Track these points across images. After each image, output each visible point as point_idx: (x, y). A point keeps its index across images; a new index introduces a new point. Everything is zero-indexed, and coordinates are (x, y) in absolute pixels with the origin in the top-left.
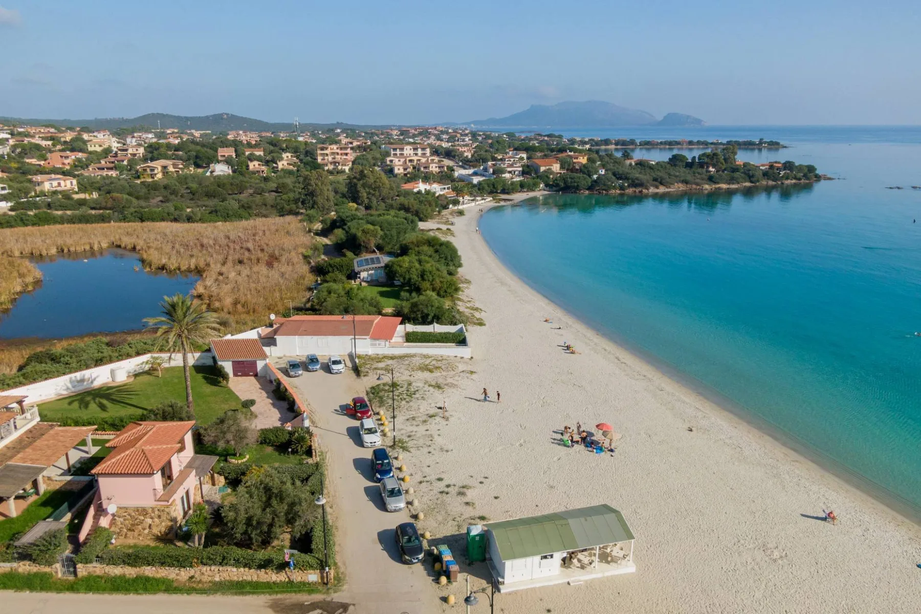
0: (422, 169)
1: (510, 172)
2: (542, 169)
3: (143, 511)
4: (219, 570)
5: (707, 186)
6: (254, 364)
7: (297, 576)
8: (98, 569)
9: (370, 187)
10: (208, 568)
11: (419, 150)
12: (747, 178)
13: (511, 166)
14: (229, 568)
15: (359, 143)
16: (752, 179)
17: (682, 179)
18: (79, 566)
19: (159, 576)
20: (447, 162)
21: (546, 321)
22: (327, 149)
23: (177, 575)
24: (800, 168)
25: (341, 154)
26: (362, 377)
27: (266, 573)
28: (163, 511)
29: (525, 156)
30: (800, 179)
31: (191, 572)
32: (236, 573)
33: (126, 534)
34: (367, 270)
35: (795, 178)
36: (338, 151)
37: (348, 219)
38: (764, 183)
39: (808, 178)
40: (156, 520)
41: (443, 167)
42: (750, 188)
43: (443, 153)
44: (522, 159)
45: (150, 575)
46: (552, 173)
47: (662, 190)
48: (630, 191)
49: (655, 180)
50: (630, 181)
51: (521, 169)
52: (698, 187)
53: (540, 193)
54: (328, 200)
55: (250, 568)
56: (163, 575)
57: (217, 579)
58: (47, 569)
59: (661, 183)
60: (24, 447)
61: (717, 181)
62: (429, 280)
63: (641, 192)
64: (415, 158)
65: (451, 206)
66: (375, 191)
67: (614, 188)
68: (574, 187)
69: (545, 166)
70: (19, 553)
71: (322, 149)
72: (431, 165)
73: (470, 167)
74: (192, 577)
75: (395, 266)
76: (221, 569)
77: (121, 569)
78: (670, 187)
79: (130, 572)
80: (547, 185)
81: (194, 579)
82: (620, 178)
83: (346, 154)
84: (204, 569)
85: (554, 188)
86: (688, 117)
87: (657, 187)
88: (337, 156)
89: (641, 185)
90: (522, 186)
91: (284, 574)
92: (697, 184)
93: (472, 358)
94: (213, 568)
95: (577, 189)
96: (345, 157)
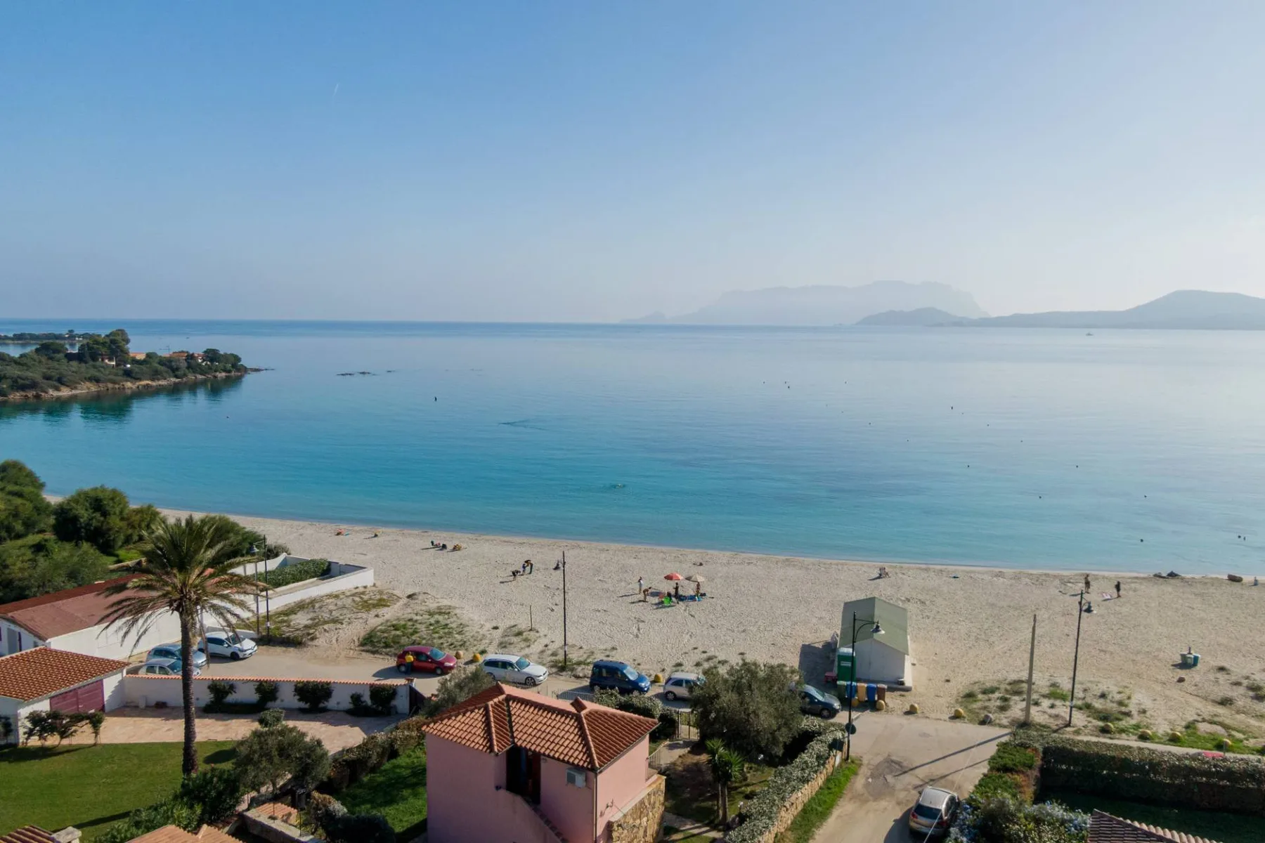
3: (641, 808)
4: (790, 804)
5: (129, 384)
6: (98, 688)
7: (831, 765)
10: (785, 809)
12: (171, 374)
14: (796, 796)
16: (177, 373)
17: (84, 375)
24: (226, 355)
26: (311, 642)
27: (816, 779)
28: (657, 791)
30: (229, 371)
31: (776, 826)
32: (801, 799)
35: (225, 371)
38: (191, 377)
39: (238, 370)
40: (650, 815)
42: (176, 384)
47: (65, 392)
48: (16, 396)
49: (48, 378)
52: (117, 386)
55: (808, 781)
57: (790, 821)
59: (61, 383)
61: (134, 376)
63: (37, 397)
78: (76, 388)
81: (777, 839)
84: (783, 812)
87: (57, 389)
89: (32, 386)
91: (825, 770)
92: (114, 382)
93: (375, 584)
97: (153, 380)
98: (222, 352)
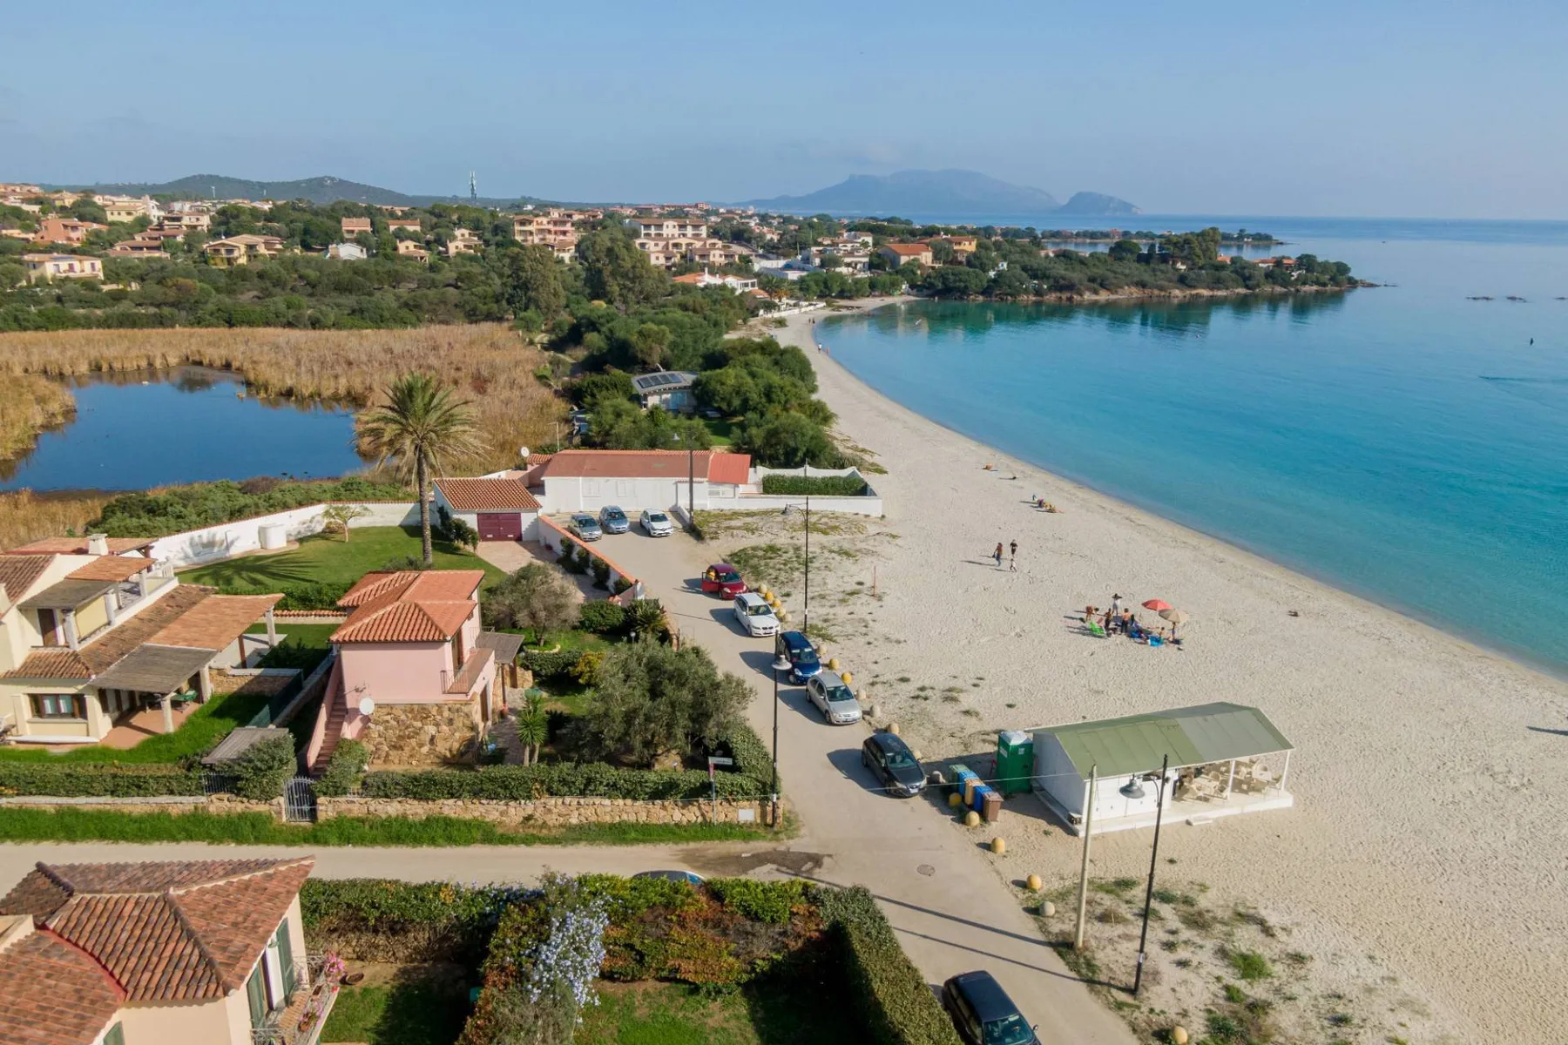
0: (697, 258)
1: (848, 265)
2: (904, 259)
3: (422, 712)
4: (579, 803)
5: (1177, 292)
6: (516, 518)
7: (718, 811)
8: (354, 805)
9: (625, 276)
10: (560, 801)
11: (689, 228)
12: (1241, 280)
13: (851, 254)
14: (598, 800)
15: (582, 217)
16: (1247, 283)
17: (1135, 279)
18: (321, 800)
19: (468, 817)
20: (738, 250)
21: (987, 468)
22: (530, 222)
23: (502, 814)
24: (1325, 267)
25: (556, 233)
26: (708, 541)
27: (664, 808)
28: (458, 711)
29: (869, 240)
30: (1324, 285)
31: (528, 807)
32: (609, 809)
33: (387, 755)
34: (659, 393)
35: (1317, 283)
36: (551, 227)
37: (602, 320)
38: (1268, 289)
39: (1337, 284)
40: (445, 728)
41: (732, 256)
42: (1246, 296)
43: (729, 235)
44: (865, 244)
45: (453, 815)
46: (921, 266)
47: (1103, 296)
48: (1051, 297)
49: (1092, 280)
50: (1051, 281)
51: (866, 260)
52: (1163, 293)
53: (900, 299)
54: (556, 294)
55: (635, 799)
56: (477, 814)
57: (574, 821)
58: (262, 808)
59: (1102, 286)
60: (168, 620)
61: (1193, 283)
62: (780, 402)
63: (1070, 299)
64: (683, 241)
65: (761, 312)
66: (634, 282)
67: (1026, 291)
68: (958, 289)
69: (909, 255)
70: (208, 778)
71: (522, 223)
72: (712, 252)
73: (778, 257)
74: (528, 818)
75: (713, 383)
76: (582, 801)
77: (399, 806)
78: (1116, 293)
79: (416, 810)
80: (912, 287)
81: (532, 822)
82: (1035, 277)
83: (564, 233)
84: (552, 801)
85: (925, 291)
86: (1111, 199)
87: (1096, 293)
88: (548, 236)
89: (1070, 287)
90: (873, 287)
91: (695, 809)
92: (1161, 288)
93: (883, 517)
94: (568, 800)
95: (964, 292)
96: (562, 237)
97: (1212, 289)
98: (1320, 259)
